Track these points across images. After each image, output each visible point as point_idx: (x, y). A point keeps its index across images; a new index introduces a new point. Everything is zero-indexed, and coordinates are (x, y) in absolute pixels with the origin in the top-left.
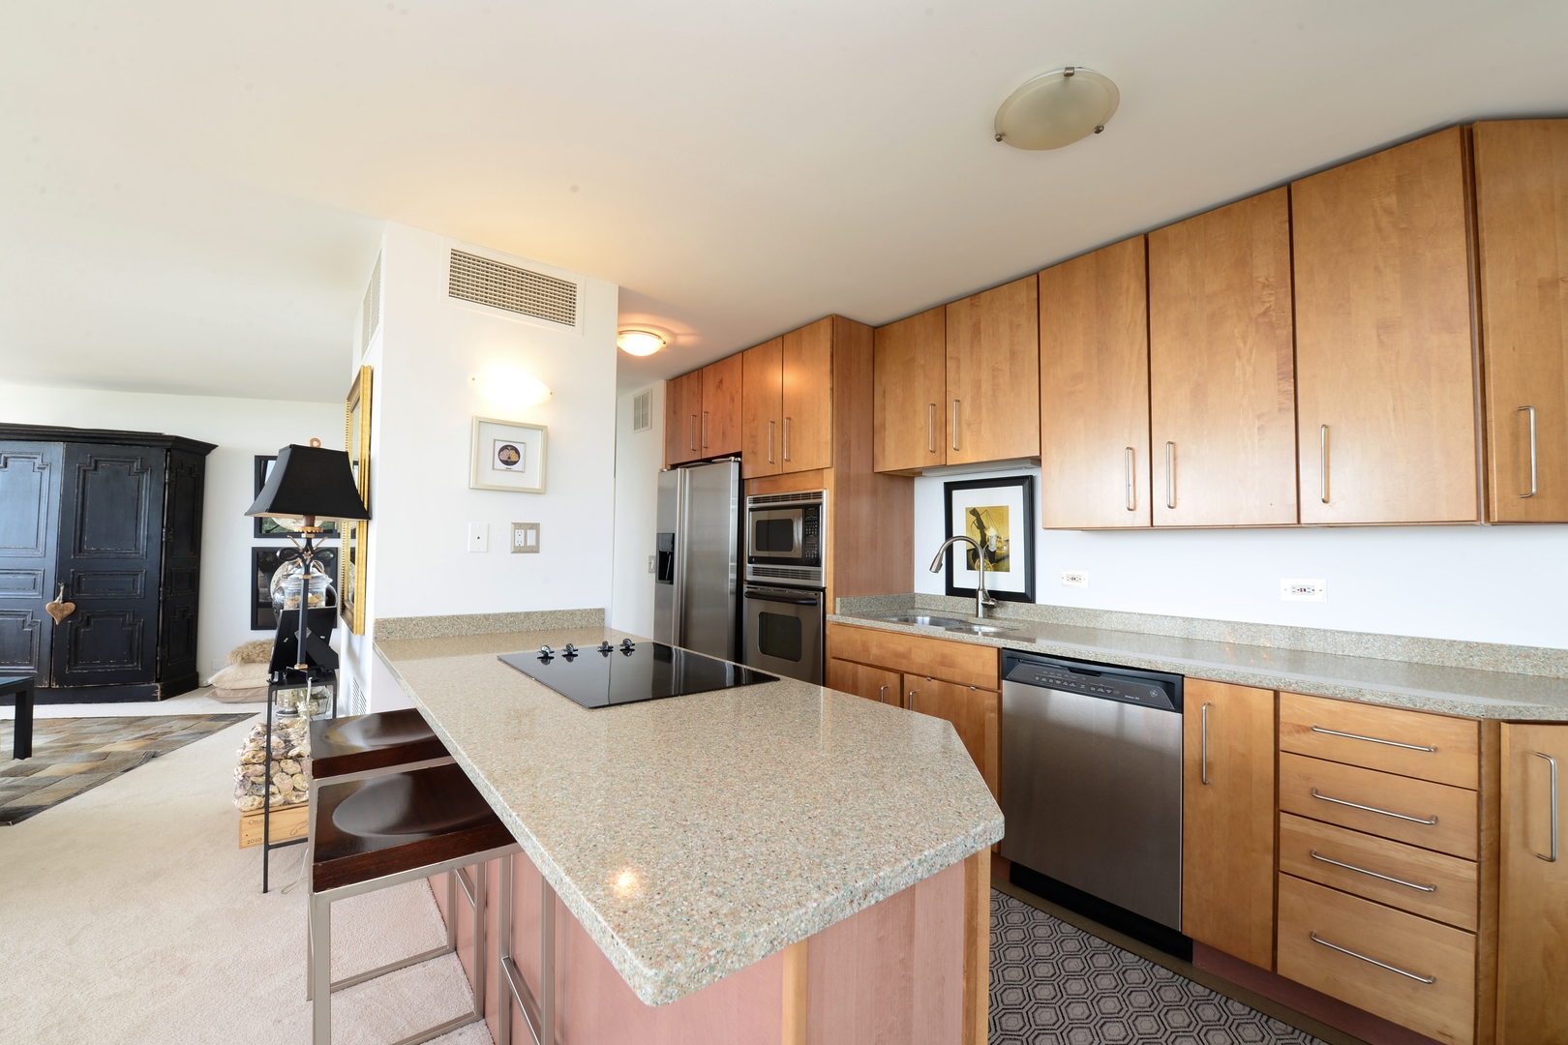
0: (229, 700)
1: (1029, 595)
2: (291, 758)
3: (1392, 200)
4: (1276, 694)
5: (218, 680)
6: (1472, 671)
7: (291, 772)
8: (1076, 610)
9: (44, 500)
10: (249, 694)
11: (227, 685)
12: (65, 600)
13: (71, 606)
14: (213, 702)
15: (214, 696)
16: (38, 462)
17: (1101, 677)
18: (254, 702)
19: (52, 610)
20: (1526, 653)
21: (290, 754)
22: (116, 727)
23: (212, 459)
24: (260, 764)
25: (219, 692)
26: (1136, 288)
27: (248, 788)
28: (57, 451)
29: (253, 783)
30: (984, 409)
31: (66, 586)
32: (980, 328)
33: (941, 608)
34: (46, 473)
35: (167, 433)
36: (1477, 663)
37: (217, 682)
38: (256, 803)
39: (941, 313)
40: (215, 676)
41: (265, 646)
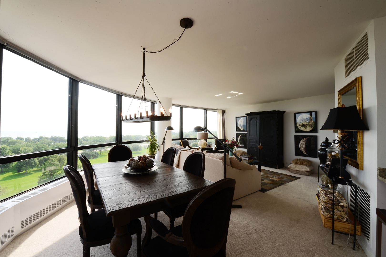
0: (293, 172)
2: (340, 206)
5: (290, 167)
7: (340, 210)
9: (257, 126)
10: (297, 172)
11: (292, 169)
12: (261, 145)
13: (262, 147)
14: (289, 172)
15: (289, 170)
16: (256, 119)
18: (298, 174)
19: (259, 147)
21: (340, 204)
22: (272, 174)
23: (285, 115)
24: (330, 204)
25: (290, 170)
27: (326, 210)
28: (258, 116)
29: (328, 209)
31: (261, 142)
34: (257, 121)
35: (277, 110)
37: (290, 168)
38: (329, 215)
40: (289, 166)
41: (300, 160)
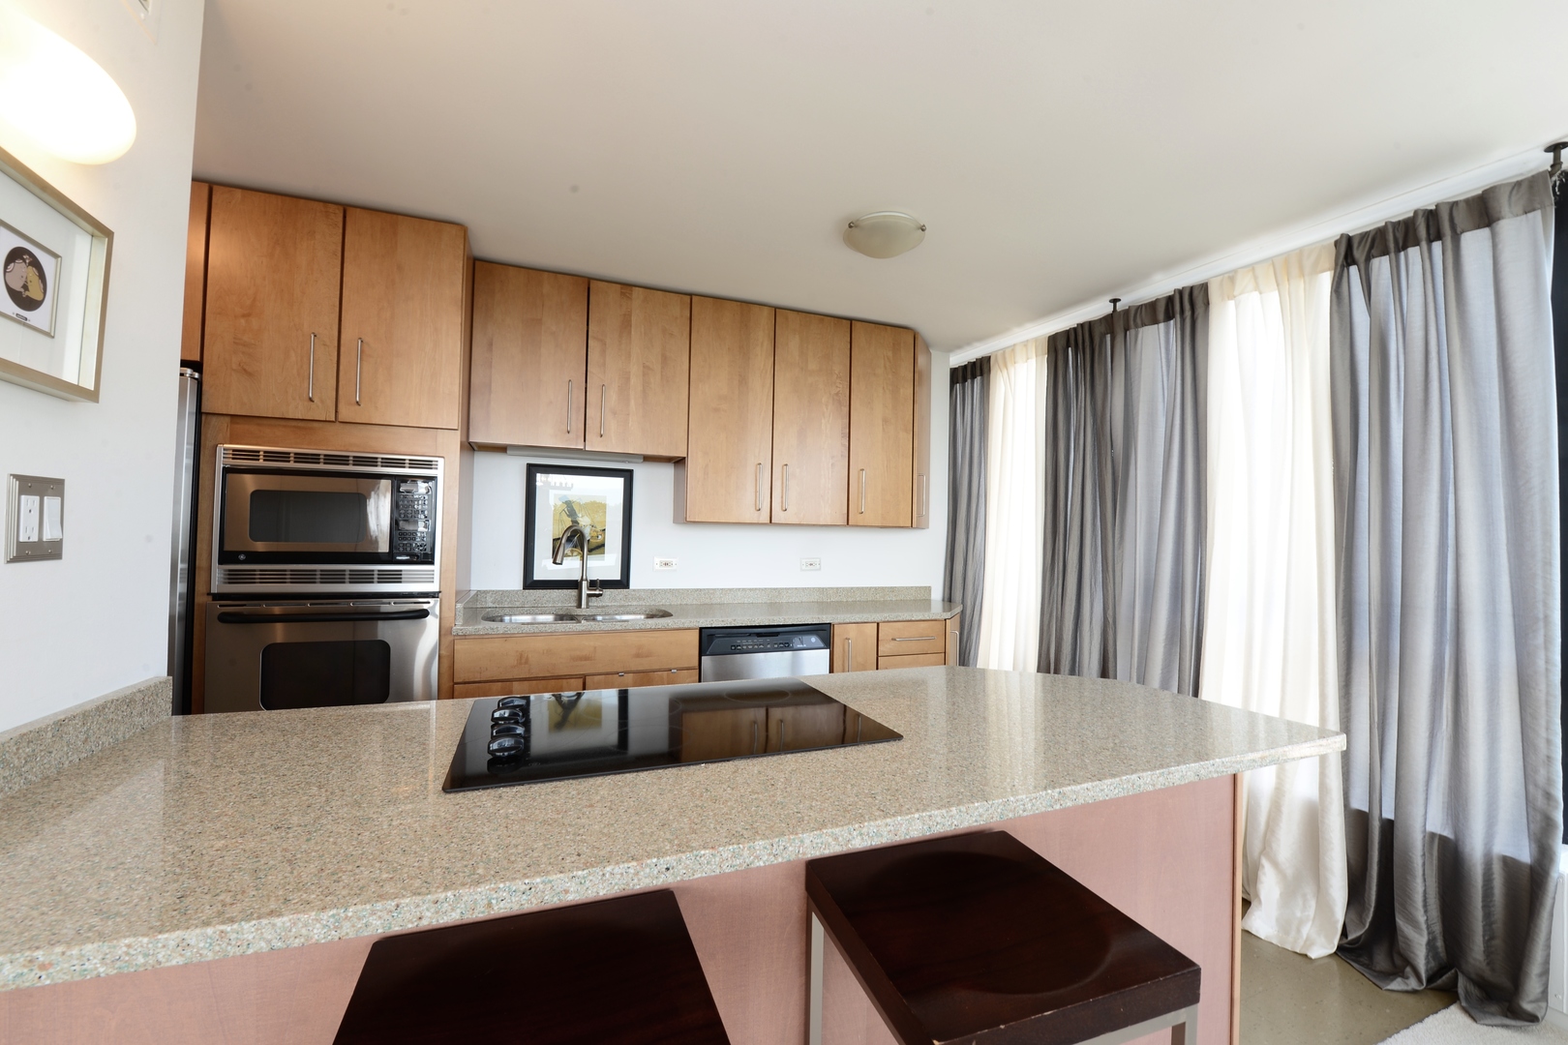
1: (625, 581)
3: (890, 354)
4: (878, 624)
6: (876, 602)
8: (671, 591)
17: (779, 636)
20: (892, 589)
26: (767, 345)
30: (632, 403)
32: (630, 321)
33: (518, 604)
36: (878, 597)
39: (585, 288)
